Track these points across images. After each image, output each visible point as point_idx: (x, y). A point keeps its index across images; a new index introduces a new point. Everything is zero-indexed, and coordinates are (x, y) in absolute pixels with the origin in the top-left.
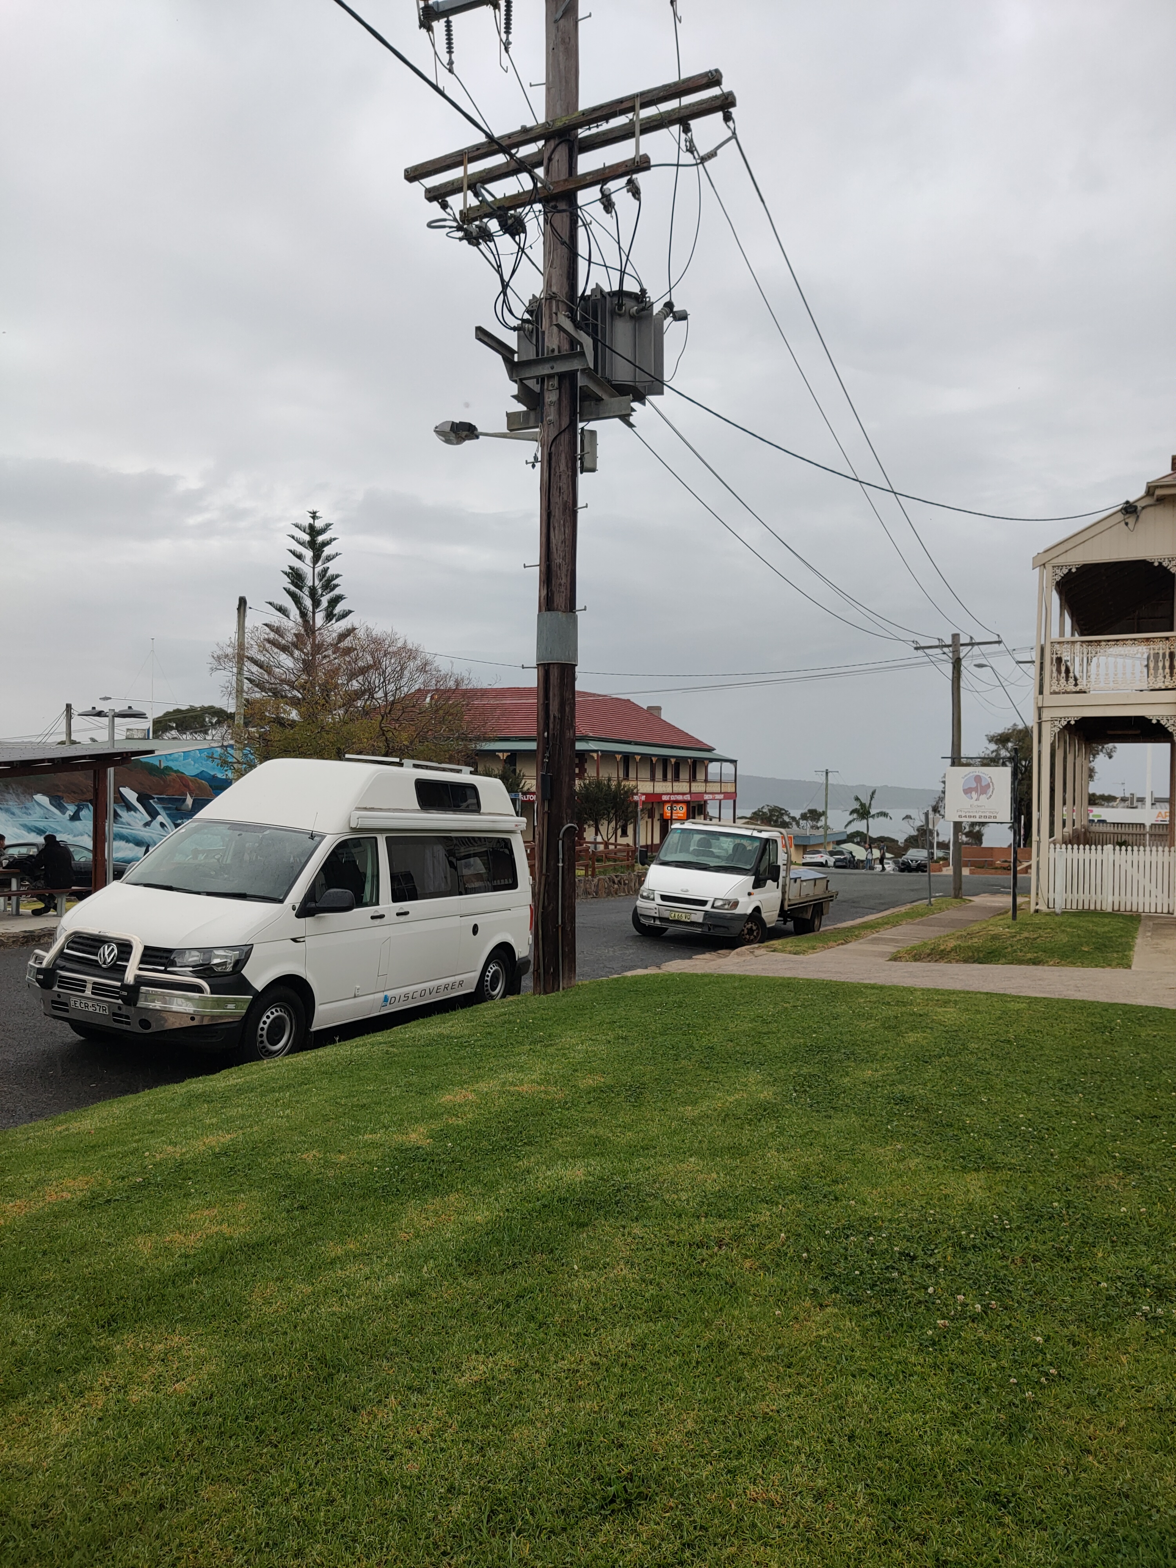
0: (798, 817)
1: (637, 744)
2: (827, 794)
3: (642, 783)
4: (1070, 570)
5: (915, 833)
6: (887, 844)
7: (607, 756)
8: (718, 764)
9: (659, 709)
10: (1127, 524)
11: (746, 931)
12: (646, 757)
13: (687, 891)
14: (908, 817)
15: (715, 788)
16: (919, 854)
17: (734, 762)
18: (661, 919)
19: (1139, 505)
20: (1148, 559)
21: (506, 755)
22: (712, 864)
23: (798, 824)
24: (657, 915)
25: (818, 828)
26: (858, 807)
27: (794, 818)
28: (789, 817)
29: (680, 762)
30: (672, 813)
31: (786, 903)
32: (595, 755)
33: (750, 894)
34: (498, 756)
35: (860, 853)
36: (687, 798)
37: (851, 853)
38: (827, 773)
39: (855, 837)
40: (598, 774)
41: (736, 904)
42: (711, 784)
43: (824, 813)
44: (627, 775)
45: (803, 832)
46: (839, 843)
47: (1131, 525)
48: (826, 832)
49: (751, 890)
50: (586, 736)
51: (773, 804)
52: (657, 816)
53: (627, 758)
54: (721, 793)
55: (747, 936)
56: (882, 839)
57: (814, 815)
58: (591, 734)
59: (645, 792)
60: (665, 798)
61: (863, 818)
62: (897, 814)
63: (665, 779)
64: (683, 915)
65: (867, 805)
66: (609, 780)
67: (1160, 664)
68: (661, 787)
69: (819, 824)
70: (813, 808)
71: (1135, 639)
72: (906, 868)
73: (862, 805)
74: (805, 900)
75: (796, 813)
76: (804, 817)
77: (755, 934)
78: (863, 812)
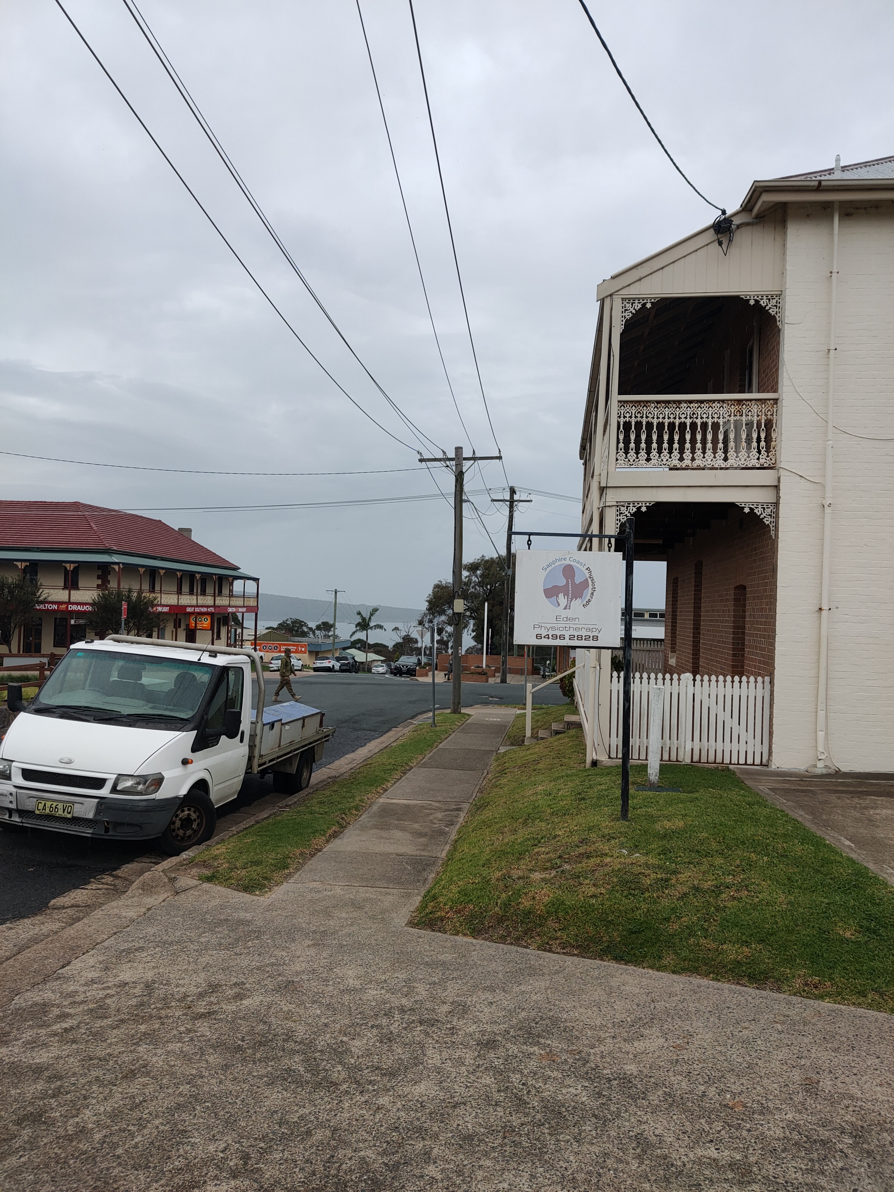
0: (314, 628)
1: (163, 559)
2: (335, 610)
3: (166, 596)
4: (644, 305)
5: (400, 641)
6: (378, 648)
7: (129, 569)
8: (242, 581)
9: (189, 531)
10: (720, 244)
11: (178, 823)
12: (170, 572)
13: (70, 762)
14: (396, 629)
15: (240, 602)
16: (410, 660)
17: (256, 580)
18: (22, 813)
19: (736, 221)
20: (742, 295)
21: (24, 564)
22: (126, 711)
23: (314, 633)
24: (13, 806)
25: (329, 637)
26: (361, 621)
27: (311, 629)
28: (308, 627)
29: (205, 578)
30: (196, 624)
31: (256, 762)
32: (116, 567)
33: (185, 762)
34: (17, 566)
35: (360, 656)
36: (212, 610)
37: (353, 658)
38: (336, 592)
39: (358, 643)
40: (119, 585)
41: (158, 781)
42: (234, 599)
43: (333, 625)
44: (154, 588)
45: (316, 640)
46: (345, 649)
47: (724, 246)
48: (334, 640)
49: (189, 755)
50: (109, 549)
51: (294, 617)
52: (183, 626)
53: (152, 572)
54: (244, 607)
55: (181, 832)
56: (376, 645)
57: (326, 626)
58: (115, 548)
59: (169, 603)
60: (189, 610)
61: (364, 629)
62: (389, 626)
63: (191, 593)
64: (60, 806)
65: (367, 619)
66: (130, 591)
67: (755, 436)
68: (186, 600)
69: (331, 633)
70: (326, 621)
71: (723, 401)
72: (398, 672)
73: (364, 619)
74: (288, 750)
75: (313, 625)
76: (318, 628)
77: (194, 826)
78: (364, 625)
